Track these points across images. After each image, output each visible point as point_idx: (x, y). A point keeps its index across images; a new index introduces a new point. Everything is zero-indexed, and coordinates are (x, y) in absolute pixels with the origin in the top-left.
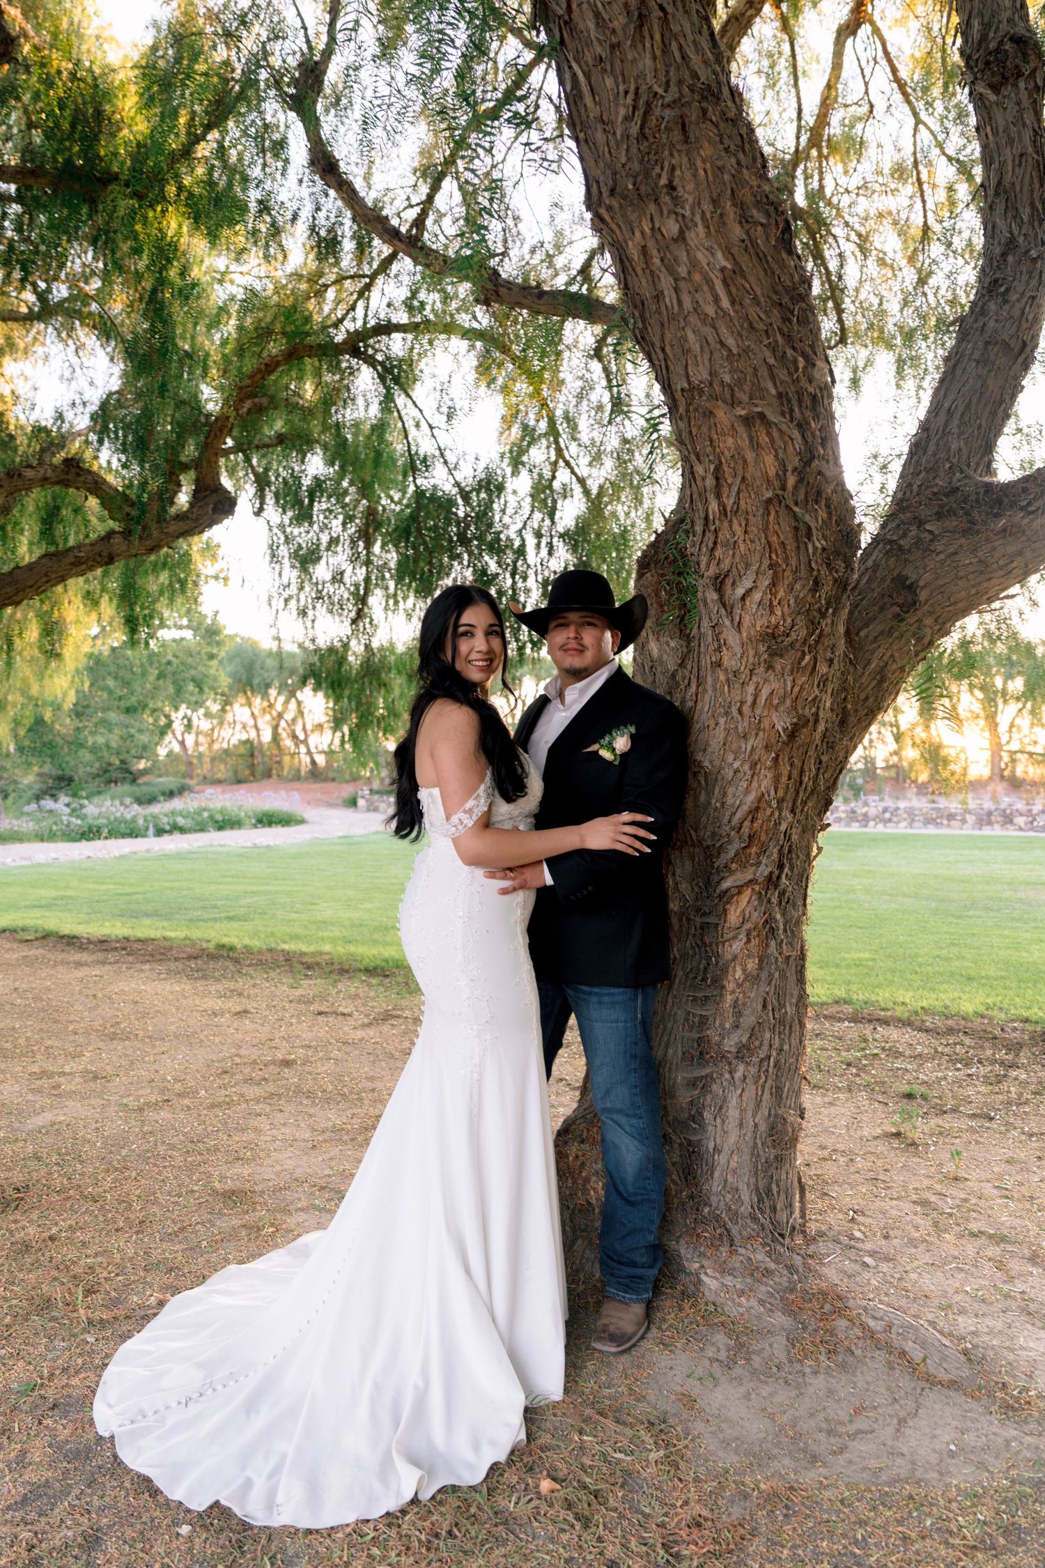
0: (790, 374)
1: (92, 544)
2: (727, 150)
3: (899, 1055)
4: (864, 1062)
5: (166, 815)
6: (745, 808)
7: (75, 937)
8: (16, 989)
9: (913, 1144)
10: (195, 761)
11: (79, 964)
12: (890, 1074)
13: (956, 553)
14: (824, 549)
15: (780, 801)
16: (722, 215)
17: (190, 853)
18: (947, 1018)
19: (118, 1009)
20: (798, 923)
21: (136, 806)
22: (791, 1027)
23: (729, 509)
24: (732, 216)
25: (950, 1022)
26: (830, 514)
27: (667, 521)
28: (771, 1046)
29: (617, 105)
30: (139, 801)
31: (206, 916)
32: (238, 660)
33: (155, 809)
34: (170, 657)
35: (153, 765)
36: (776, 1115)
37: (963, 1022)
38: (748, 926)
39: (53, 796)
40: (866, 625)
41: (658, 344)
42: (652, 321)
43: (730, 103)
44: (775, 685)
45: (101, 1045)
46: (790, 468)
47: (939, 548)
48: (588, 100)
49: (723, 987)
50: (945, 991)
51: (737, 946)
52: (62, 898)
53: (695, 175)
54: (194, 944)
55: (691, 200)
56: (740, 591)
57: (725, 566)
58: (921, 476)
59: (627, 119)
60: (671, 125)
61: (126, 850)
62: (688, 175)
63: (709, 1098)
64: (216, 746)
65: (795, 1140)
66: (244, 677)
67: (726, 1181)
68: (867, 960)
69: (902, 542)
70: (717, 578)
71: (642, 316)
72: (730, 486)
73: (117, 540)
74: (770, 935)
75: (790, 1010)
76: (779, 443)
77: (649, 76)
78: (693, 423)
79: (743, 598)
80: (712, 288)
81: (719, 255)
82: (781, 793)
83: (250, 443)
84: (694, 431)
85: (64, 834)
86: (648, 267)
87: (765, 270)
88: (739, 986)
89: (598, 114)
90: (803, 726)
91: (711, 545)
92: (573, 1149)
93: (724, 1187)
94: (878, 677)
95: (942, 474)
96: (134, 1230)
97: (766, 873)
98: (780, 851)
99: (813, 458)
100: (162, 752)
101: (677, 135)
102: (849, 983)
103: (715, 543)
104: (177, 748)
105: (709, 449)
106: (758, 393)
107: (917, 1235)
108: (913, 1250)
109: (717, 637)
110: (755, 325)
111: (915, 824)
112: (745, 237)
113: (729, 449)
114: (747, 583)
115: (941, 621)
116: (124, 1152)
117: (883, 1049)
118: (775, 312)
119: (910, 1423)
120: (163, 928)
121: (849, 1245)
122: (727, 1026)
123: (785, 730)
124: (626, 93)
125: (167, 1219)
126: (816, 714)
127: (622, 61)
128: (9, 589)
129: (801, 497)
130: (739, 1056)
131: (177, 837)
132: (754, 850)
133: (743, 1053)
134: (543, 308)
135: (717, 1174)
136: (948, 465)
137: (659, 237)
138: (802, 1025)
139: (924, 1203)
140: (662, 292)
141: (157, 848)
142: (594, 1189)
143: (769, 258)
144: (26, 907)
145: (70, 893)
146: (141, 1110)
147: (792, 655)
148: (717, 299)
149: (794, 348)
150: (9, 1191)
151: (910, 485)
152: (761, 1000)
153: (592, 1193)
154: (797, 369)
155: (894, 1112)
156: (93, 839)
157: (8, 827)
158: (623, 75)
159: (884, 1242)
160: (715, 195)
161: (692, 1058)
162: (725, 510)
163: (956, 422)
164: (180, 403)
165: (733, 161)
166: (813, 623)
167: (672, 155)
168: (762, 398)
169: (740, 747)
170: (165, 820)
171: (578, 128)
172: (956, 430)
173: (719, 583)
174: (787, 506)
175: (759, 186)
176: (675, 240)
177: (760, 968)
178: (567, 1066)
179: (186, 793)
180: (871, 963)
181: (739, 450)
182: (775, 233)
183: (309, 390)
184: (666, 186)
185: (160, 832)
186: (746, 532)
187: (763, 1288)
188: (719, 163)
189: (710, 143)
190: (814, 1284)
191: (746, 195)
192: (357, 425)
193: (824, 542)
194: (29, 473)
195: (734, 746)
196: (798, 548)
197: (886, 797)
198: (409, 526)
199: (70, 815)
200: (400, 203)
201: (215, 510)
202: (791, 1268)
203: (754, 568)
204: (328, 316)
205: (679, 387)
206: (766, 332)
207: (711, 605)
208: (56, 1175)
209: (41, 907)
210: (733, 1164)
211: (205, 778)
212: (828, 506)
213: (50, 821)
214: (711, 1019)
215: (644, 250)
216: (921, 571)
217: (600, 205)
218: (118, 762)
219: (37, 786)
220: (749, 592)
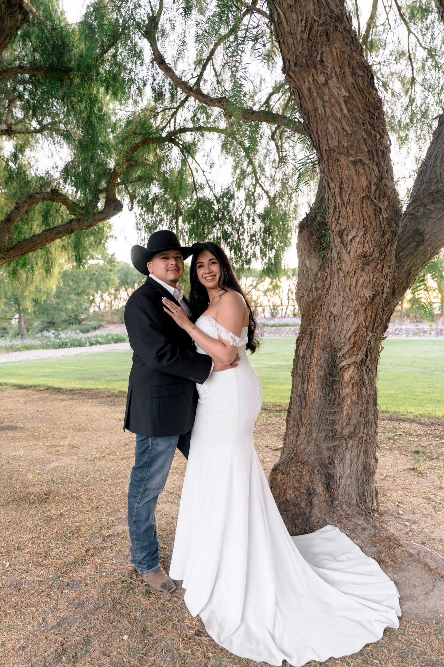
0: (373, 142)
1: (64, 225)
2: (346, 44)
3: (410, 434)
4: (396, 438)
5: (94, 337)
6: (352, 331)
7: (60, 389)
8: (38, 411)
9: (420, 473)
10: (105, 315)
11: (62, 400)
12: (408, 443)
13: (441, 218)
14: (387, 218)
15: (367, 328)
16: (344, 73)
17: (104, 353)
18: (430, 418)
19: (80, 419)
20: (374, 379)
21: (81, 334)
22: (371, 424)
23: (345, 202)
24: (348, 73)
25: (432, 420)
26: (389, 202)
27: (311, 208)
28: (363, 432)
29: (298, 26)
30: (82, 332)
31: (113, 379)
32: (121, 272)
33: (89, 335)
34: (94, 272)
35: (87, 317)
36: (366, 462)
37: (437, 420)
38: (353, 381)
39: (47, 330)
40: (402, 251)
41: (315, 131)
42: (313, 121)
43: (347, 23)
44: (365, 278)
45: (74, 433)
46: (373, 183)
47: (434, 217)
48: (285, 24)
49: (342, 408)
50: (429, 407)
51: (348, 390)
52: (53, 372)
53: (332, 55)
54: (109, 391)
55: (330, 66)
56: (350, 237)
57: (343, 226)
58: (424, 185)
59: (302, 32)
60: (322, 33)
61: (78, 352)
62: (329, 55)
63: (337, 455)
64: (113, 308)
65: (374, 472)
66: (124, 279)
67: (345, 490)
68: (393, 394)
69: (417, 214)
70: (340, 232)
71: (308, 119)
72: (346, 192)
73: (74, 223)
74: (362, 385)
75: (371, 417)
76: (368, 172)
77: (312, 14)
78: (330, 164)
79: (351, 240)
80: (340, 105)
81: (343, 90)
82: (367, 324)
83: (128, 181)
84: (330, 169)
85: (52, 346)
86: (311, 97)
87: (363, 97)
88: (349, 407)
89: (289, 30)
90: (377, 295)
91: (337, 218)
92: (279, 477)
93: (345, 493)
94: (407, 273)
95: (433, 184)
96: (95, 511)
97: (361, 359)
98: (367, 349)
99: (383, 178)
100: (91, 310)
101: (324, 38)
102: (387, 404)
103: (339, 217)
104: (97, 309)
105: (337, 176)
106: (359, 151)
107: (426, 512)
108: (426, 519)
109: (339, 258)
110: (358, 121)
111: (409, 335)
112: (354, 82)
113: (346, 176)
114: (353, 234)
115: (434, 248)
116: (88, 478)
117: (404, 432)
118: (367, 114)
119: (431, 594)
120: (96, 384)
121: (398, 517)
122: (344, 424)
123: (370, 297)
124: (302, 20)
125: (108, 506)
126: (383, 290)
127: (300, 6)
128: (31, 245)
129: (377, 195)
130: (350, 437)
131: (98, 346)
132: (355, 349)
133: (352, 435)
134: (254, 119)
135: (341, 487)
136: (436, 180)
137: (316, 83)
138: (376, 423)
139: (428, 499)
140: (317, 108)
141: (90, 351)
142: (289, 494)
143: (365, 91)
144: (39, 376)
145: (56, 370)
146: (93, 460)
147: (373, 264)
148: (341, 110)
149: (375, 130)
150: (43, 495)
151: (419, 189)
152: (359, 413)
153: (288, 495)
154: (376, 140)
155: (411, 459)
156: (64, 348)
157: (30, 343)
158: (301, 13)
159: (412, 515)
160: (341, 64)
161: (329, 438)
162: (344, 202)
163: (439, 161)
164: (99, 165)
165: (349, 48)
166: (382, 250)
167: (322, 47)
168: (361, 153)
169: (350, 305)
170: (93, 339)
171: (280, 37)
172: (439, 165)
173: (341, 234)
174: (371, 200)
175: (360, 59)
176: (323, 85)
177: (358, 399)
178: (269, 440)
179: (101, 328)
180: (395, 395)
181: (350, 176)
182: (367, 80)
183: (151, 158)
184: (320, 61)
185: (91, 344)
186: (353, 212)
187: (363, 536)
188: (343, 50)
189: (339, 41)
190: (384, 534)
191: (354, 63)
192: (171, 171)
193: (387, 215)
194: (38, 196)
195: (347, 304)
196: (376, 218)
197: (396, 324)
198: (194, 214)
199: (55, 338)
200: (189, 76)
201: (114, 209)
202: (374, 527)
203: (356, 227)
204: (159, 126)
205: (324, 149)
206: (363, 123)
207: (337, 244)
208: (61, 488)
209: (45, 376)
210: (348, 483)
211: (109, 321)
212: (388, 199)
213: (47, 341)
214: (337, 421)
215: (309, 90)
216: (426, 227)
217: (290, 71)
218: (73, 316)
219: (40, 326)
220: (354, 237)
